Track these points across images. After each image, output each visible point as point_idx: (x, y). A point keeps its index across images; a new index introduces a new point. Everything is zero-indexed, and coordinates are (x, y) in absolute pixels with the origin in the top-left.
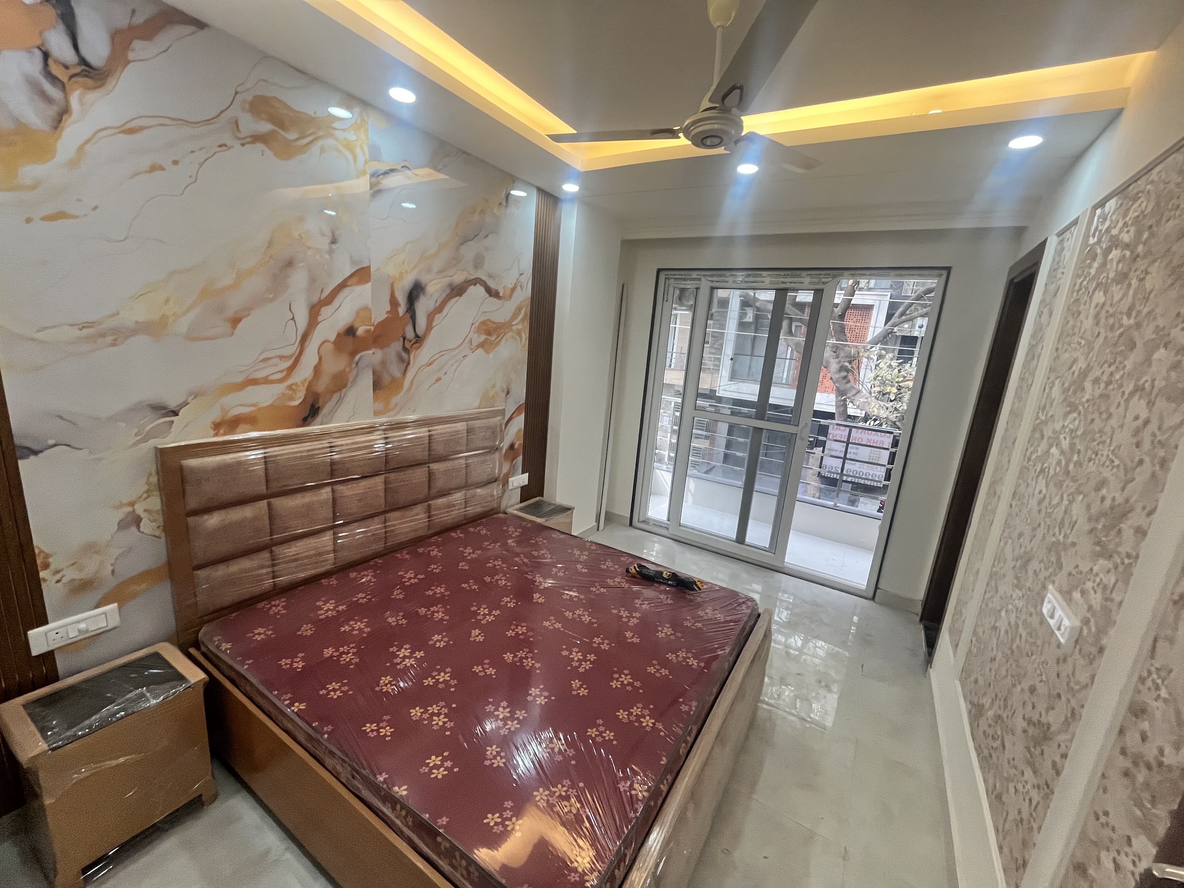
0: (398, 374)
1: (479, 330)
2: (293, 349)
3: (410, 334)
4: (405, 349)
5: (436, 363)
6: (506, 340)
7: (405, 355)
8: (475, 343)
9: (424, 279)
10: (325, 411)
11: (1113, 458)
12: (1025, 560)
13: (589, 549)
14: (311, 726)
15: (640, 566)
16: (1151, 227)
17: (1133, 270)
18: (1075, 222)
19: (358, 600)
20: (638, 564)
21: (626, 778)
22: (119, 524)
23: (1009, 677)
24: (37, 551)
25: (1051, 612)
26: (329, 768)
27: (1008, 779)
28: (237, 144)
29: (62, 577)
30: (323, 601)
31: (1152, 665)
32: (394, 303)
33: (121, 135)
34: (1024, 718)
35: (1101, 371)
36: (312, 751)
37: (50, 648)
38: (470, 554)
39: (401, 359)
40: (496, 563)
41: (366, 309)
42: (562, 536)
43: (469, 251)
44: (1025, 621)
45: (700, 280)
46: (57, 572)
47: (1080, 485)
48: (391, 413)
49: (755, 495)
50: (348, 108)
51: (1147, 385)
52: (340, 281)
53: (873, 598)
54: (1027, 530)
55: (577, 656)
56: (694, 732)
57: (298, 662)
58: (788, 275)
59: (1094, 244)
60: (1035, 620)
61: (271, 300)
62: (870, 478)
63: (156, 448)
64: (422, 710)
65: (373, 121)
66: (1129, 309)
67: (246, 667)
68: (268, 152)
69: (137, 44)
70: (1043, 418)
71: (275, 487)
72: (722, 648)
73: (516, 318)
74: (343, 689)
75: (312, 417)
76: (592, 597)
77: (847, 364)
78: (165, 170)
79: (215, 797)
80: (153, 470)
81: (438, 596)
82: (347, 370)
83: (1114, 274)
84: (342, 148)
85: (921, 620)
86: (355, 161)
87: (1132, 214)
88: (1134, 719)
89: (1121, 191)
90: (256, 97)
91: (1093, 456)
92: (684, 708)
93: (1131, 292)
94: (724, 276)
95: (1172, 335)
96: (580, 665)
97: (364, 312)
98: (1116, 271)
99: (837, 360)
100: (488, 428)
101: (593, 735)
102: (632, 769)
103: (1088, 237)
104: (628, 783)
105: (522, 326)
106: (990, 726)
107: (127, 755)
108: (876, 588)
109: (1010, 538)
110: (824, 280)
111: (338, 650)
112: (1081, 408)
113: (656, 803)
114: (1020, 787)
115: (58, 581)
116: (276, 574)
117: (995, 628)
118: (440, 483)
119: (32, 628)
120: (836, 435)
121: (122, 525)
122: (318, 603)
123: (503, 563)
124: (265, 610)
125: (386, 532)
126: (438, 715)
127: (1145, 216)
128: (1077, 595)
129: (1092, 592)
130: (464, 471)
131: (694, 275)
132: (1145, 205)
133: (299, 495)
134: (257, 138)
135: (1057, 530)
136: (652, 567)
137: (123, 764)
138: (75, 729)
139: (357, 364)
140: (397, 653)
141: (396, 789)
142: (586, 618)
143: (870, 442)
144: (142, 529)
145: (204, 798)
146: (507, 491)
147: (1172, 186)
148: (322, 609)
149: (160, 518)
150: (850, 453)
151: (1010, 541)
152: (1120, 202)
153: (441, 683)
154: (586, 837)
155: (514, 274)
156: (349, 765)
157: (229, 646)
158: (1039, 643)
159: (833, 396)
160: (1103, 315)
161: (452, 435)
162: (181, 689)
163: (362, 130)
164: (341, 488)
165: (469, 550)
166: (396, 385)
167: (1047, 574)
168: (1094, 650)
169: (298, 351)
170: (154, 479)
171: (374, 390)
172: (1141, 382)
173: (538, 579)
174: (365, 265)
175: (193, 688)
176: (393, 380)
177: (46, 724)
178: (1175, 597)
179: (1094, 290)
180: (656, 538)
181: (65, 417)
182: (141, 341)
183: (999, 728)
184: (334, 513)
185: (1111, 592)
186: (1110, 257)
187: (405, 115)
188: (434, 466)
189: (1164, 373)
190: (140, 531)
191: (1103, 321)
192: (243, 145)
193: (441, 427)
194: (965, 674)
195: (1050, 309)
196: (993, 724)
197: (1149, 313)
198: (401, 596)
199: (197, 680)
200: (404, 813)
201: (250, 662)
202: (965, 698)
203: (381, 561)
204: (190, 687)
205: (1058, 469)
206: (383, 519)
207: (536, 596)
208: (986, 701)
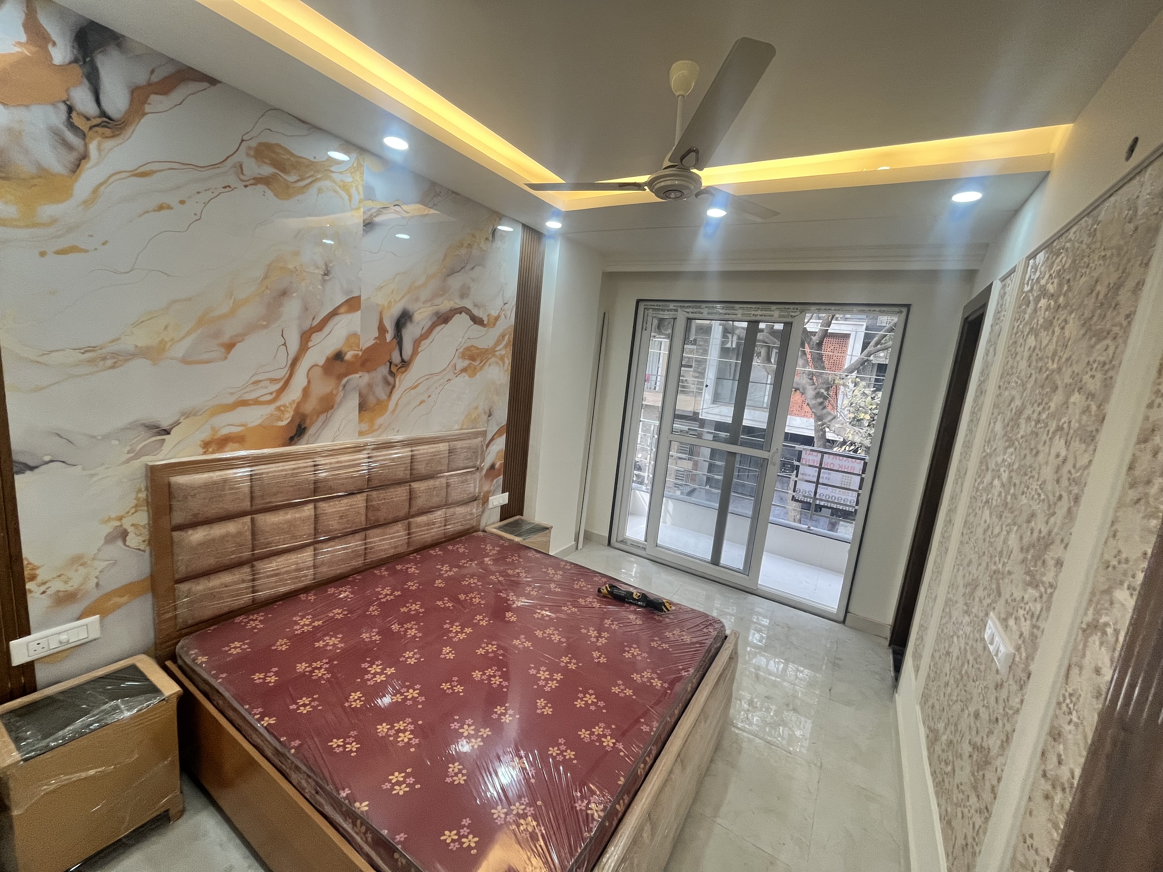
0: (383, 397)
1: (463, 356)
2: (283, 373)
3: (396, 358)
4: (391, 373)
5: (420, 387)
6: (490, 365)
7: (390, 379)
8: (459, 367)
9: (411, 307)
10: (311, 431)
11: (1040, 492)
12: (973, 585)
13: (563, 569)
14: (278, 740)
15: (611, 586)
16: (1069, 281)
17: (1056, 318)
18: (1013, 270)
19: (334, 616)
20: (609, 585)
21: (583, 798)
22: (106, 537)
23: (959, 702)
24: (25, 562)
25: (991, 638)
26: (295, 784)
27: (958, 805)
28: (240, 185)
29: (47, 588)
30: (300, 616)
31: (1066, 690)
32: (382, 329)
33: (135, 178)
34: (970, 743)
35: (1032, 409)
36: (278, 767)
37: (29, 659)
38: (447, 571)
39: (387, 383)
40: (472, 581)
41: (355, 335)
42: (538, 555)
43: (455, 282)
44: (972, 647)
45: (676, 310)
46: (44, 583)
47: (1015, 517)
48: (375, 434)
49: (730, 518)
50: (346, 153)
51: (1065, 426)
52: (330, 310)
53: (844, 622)
54: (974, 557)
55: (543, 674)
56: (654, 753)
57: (271, 677)
58: (759, 308)
59: (1028, 291)
60: (979, 646)
61: (265, 327)
62: (842, 502)
63: (147, 465)
64: (389, 727)
65: (368, 163)
66: (1053, 354)
67: (220, 680)
68: (269, 193)
69: (153, 98)
70: (988, 451)
71: (259, 503)
72: (686, 669)
73: (499, 345)
74: (313, 704)
75: (299, 436)
76: (562, 616)
77: (823, 391)
78: (172, 208)
79: (182, 812)
80: (143, 486)
81: (412, 613)
82: (334, 392)
83: (1042, 320)
84: (338, 189)
85: (890, 645)
86: (350, 200)
87: (1056, 268)
88: (1053, 743)
89: (1047, 246)
90: (260, 144)
91: (1026, 489)
92: (645, 728)
93: (1055, 339)
94: (700, 307)
95: (1084, 381)
96: (547, 683)
97: (353, 338)
98: (1044, 317)
99: (813, 387)
100: (469, 448)
101: (554, 754)
102: (590, 789)
103: (1024, 284)
104: (586, 802)
105: (505, 352)
106: (943, 751)
107: (96, 768)
108: (847, 611)
109: (962, 565)
110: (793, 314)
111: (310, 666)
112: (1017, 443)
113: (611, 824)
114: (966, 811)
115: (44, 592)
116: (256, 588)
117: (948, 653)
118: (420, 502)
119: (15, 638)
120: (809, 460)
121: (110, 539)
122: (294, 619)
123: (478, 581)
124: (243, 624)
125: (366, 549)
126: (404, 731)
127: (1064, 271)
128: (1011, 622)
129: (1023, 619)
130: (445, 490)
131: (672, 306)
132: (1063, 259)
133: (281, 512)
134: (259, 180)
135: (997, 559)
136: (624, 588)
137: (92, 777)
138: (49, 740)
139: (344, 386)
140: (369, 669)
141: (357, 804)
142: (556, 638)
143: (842, 468)
144: (127, 543)
145: (172, 813)
146: (487, 510)
147: (1084, 246)
148: (299, 624)
149: (146, 532)
150: (823, 477)
151: (961, 568)
152: (1047, 255)
153: (409, 700)
154: (539, 856)
155: (499, 303)
156: (314, 780)
157: (205, 659)
158: (982, 668)
159: (812, 421)
160: (1034, 357)
161: (434, 456)
162: (156, 701)
163: (358, 173)
164: (324, 505)
165: (446, 568)
166: (381, 406)
167: (989, 601)
168: (1024, 676)
169: (289, 372)
170: (143, 495)
171: (359, 412)
172: (1061, 424)
173: (512, 597)
174: (355, 294)
175: (167, 701)
176: (379, 402)
177: (20, 735)
178: (1084, 626)
179: (1027, 335)
180: (633, 558)
181: (63, 435)
182: (140, 364)
183: (950, 753)
184: (315, 529)
185: (1037, 620)
186: (1040, 305)
187: (398, 159)
188: (415, 485)
189: (1077, 417)
190: (125, 544)
191: (1034, 364)
192: (246, 186)
193: (424, 447)
194: (925, 698)
195: (995, 349)
196: (946, 749)
197: (1067, 360)
198: (376, 613)
199: (171, 693)
200: (363, 829)
201: (224, 675)
202: (924, 723)
203: (360, 577)
204: (164, 699)
205: (999, 499)
206: (364, 536)
207: (509, 614)
208: (941, 726)
